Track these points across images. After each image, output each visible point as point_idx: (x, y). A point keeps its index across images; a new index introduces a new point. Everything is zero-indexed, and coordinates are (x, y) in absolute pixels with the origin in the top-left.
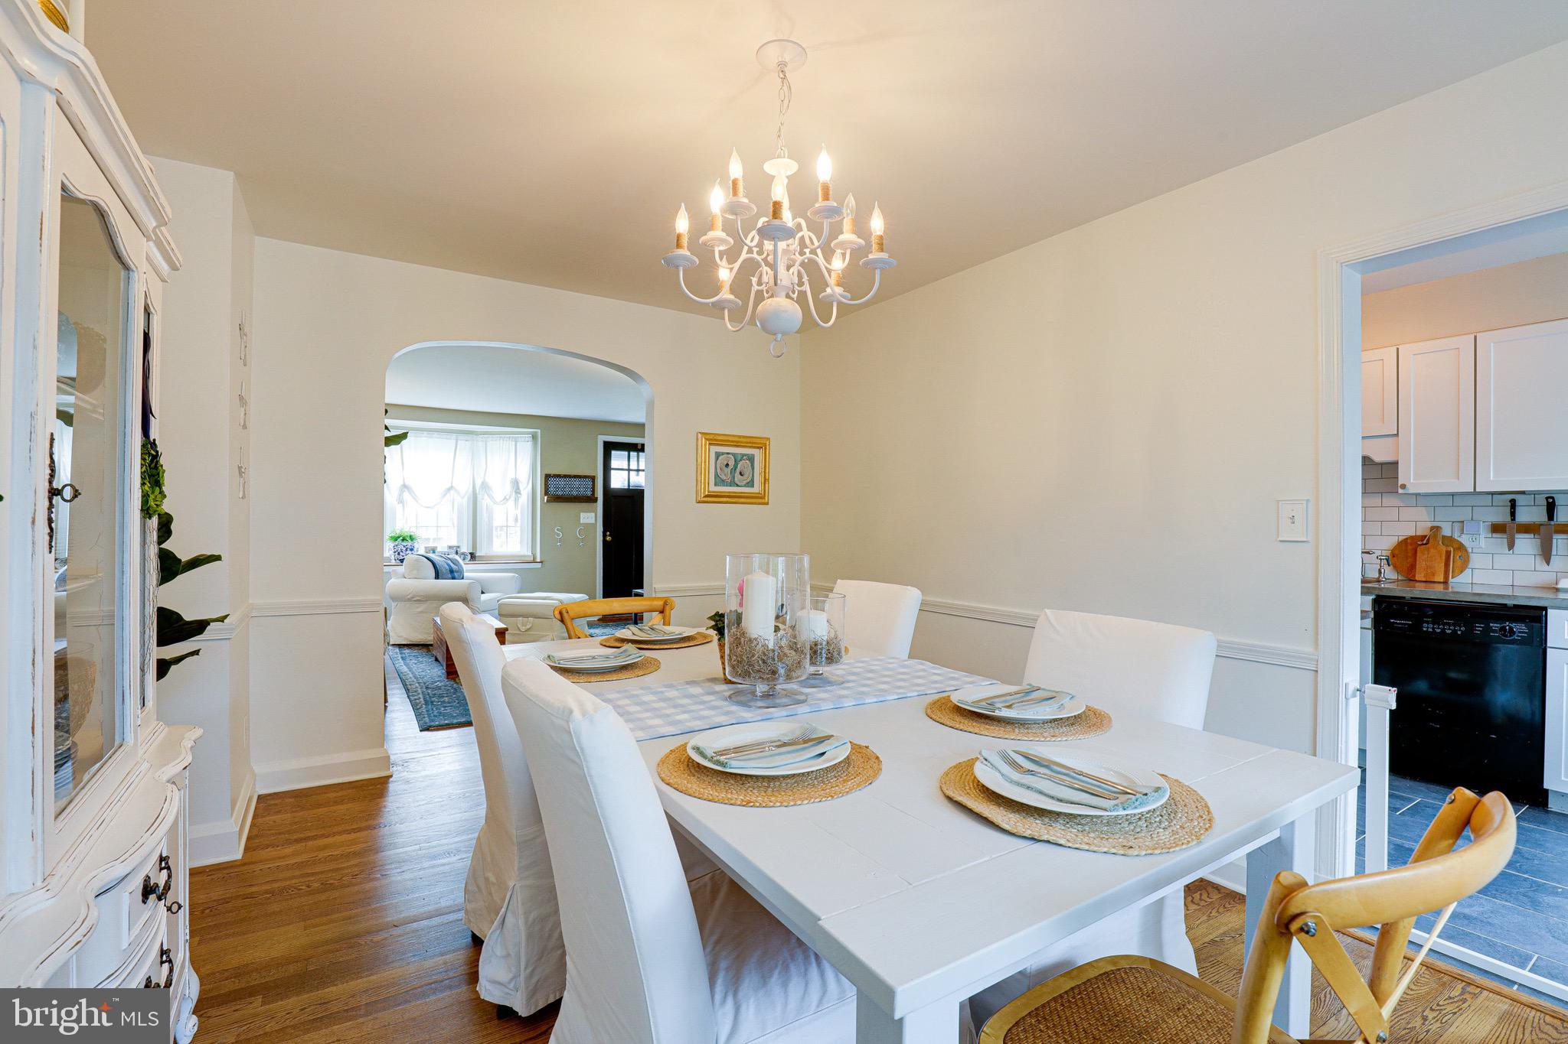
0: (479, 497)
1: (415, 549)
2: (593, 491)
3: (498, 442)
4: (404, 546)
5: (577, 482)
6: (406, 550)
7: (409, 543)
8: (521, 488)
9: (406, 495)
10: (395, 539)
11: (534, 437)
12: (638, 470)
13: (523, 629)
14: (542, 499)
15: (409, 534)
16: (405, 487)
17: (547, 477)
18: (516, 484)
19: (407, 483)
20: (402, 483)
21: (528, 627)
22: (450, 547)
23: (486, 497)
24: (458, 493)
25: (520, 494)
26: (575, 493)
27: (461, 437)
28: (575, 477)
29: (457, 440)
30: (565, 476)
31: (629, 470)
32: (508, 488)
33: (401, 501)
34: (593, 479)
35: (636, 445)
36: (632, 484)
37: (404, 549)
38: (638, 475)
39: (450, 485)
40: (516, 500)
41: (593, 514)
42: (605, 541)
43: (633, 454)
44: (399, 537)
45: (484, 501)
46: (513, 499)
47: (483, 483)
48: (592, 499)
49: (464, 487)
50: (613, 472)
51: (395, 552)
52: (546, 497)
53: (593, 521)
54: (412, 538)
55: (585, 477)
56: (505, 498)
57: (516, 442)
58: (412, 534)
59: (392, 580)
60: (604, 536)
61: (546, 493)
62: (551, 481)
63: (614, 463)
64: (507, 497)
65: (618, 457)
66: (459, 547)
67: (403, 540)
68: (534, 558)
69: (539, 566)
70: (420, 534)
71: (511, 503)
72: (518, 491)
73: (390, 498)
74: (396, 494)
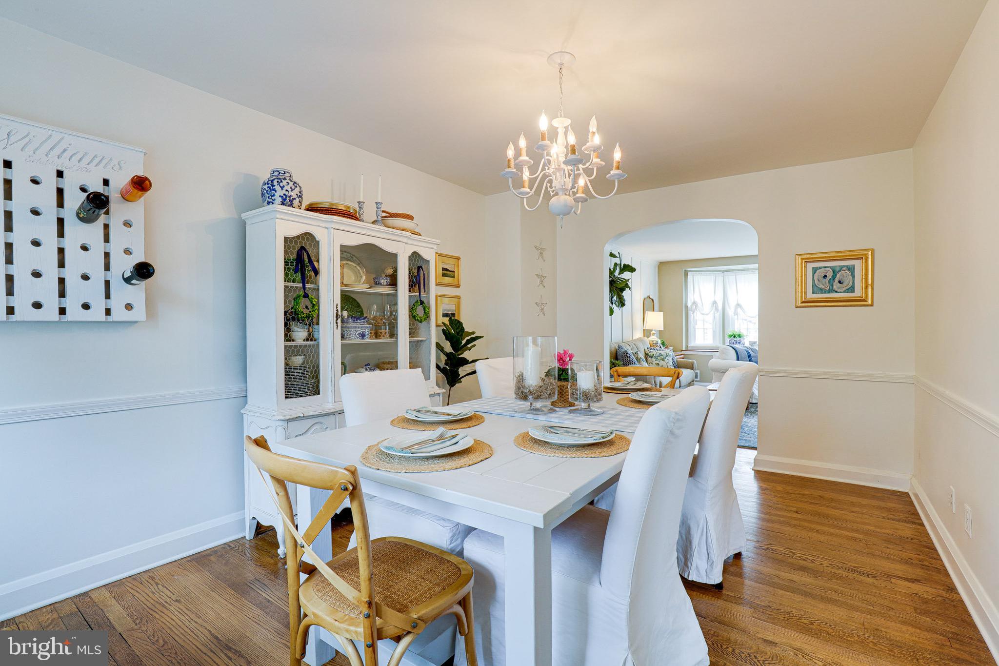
1: (741, 342)
4: (735, 340)
6: (736, 343)
7: (738, 339)
9: (739, 310)
10: (730, 336)
15: (738, 334)
16: (738, 305)
19: (739, 302)
20: (736, 303)
33: (736, 314)
44: (732, 335)
51: (730, 342)
54: (739, 336)
58: (740, 333)
67: (735, 337)
70: (743, 332)
73: (730, 312)
74: (733, 310)
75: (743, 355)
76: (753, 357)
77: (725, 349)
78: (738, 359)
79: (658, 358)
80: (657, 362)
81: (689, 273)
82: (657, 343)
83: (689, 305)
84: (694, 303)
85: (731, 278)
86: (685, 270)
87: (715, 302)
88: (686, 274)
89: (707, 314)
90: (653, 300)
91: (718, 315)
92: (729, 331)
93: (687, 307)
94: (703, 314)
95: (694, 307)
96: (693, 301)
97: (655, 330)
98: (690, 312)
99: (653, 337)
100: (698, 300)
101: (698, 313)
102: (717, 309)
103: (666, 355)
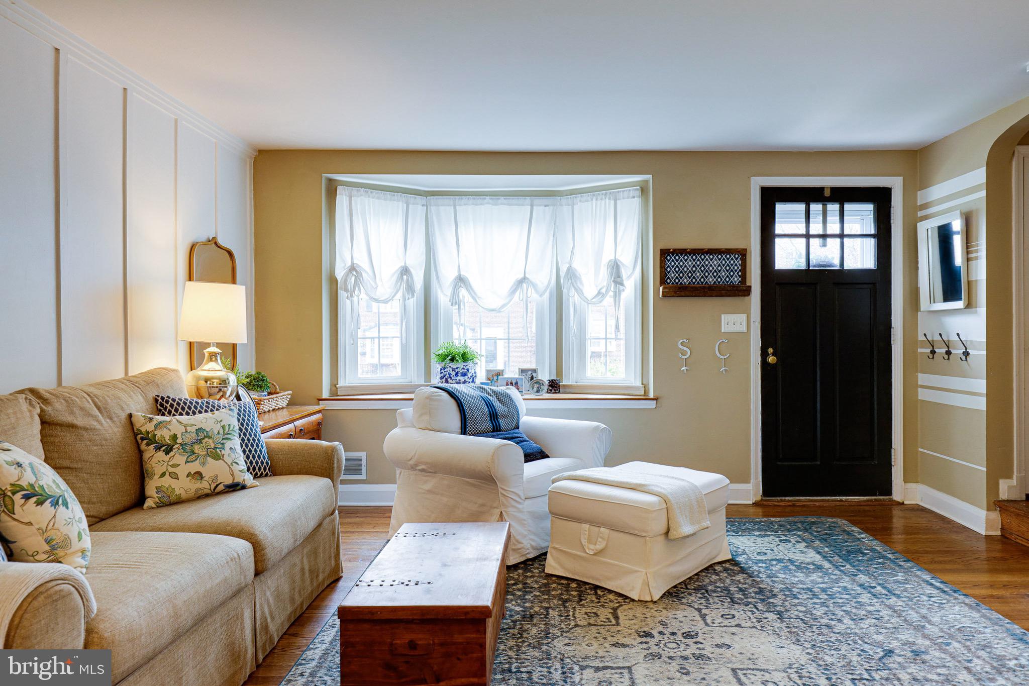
0: (565, 291)
1: (470, 375)
2: (744, 277)
3: (589, 203)
4: (454, 370)
5: (714, 262)
6: (457, 375)
7: (460, 365)
8: (624, 273)
9: (463, 292)
10: (443, 358)
11: (644, 190)
12: (824, 236)
13: (591, 549)
14: (656, 292)
15: (461, 351)
16: (461, 280)
17: (665, 254)
18: (615, 269)
19: (462, 273)
20: (455, 274)
21: (599, 547)
22: (523, 371)
23: (573, 291)
24: (534, 286)
25: (622, 284)
26: (711, 280)
27: (537, 201)
28: (711, 252)
29: (532, 206)
30: (694, 252)
31: (808, 236)
32: (604, 274)
33: (456, 301)
34: (743, 254)
35: (822, 189)
36: (814, 260)
37: (453, 373)
38: (824, 245)
39: (522, 276)
40: (617, 295)
41: (744, 316)
42: (764, 363)
43: (816, 208)
44: (448, 355)
45: (572, 298)
46: (611, 293)
47: (569, 269)
48: (742, 290)
49: (543, 278)
50: (778, 242)
51: (441, 378)
52: (661, 288)
53: (744, 329)
54: (465, 357)
55: (728, 251)
56: (599, 293)
57: (615, 201)
58: (466, 350)
59: (396, 431)
60: (764, 354)
61: (663, 281)
62: (671, 261)
63: (780, 227)
64: (604, 291)
65: (790, 215)
66: (535, 371)
67: (452, 360)
68: (646, 392)
69: (652, 404)
70: (473, 347)
71: (609, 300)
72: (617, 279)
73: (442, 297)
74: (449, 292)
75: (477, 414)
76: (504, 416)
77: (430, 398)
78: (464, 431)
80: (195, 467)
81: (340, 189)
82: (224, 382)
83: (340, 274)
84: (353, 269)
85: (443, 210)
86: (330, 180)
87: (405, 271)
88: (332, 190)
89: (386, 302)
90: (230, 254)
91: (414, 303)
92: (440, 345)
93: (333, 281)
94: (376, 300)
95: (353, 278)
96: (349, 264)
97: (218, 345)
98: (342, 294)
99: (212, 365)
100: (362, 261)
101: (363, 295)
102: (410, 289)
103: (221, 432)
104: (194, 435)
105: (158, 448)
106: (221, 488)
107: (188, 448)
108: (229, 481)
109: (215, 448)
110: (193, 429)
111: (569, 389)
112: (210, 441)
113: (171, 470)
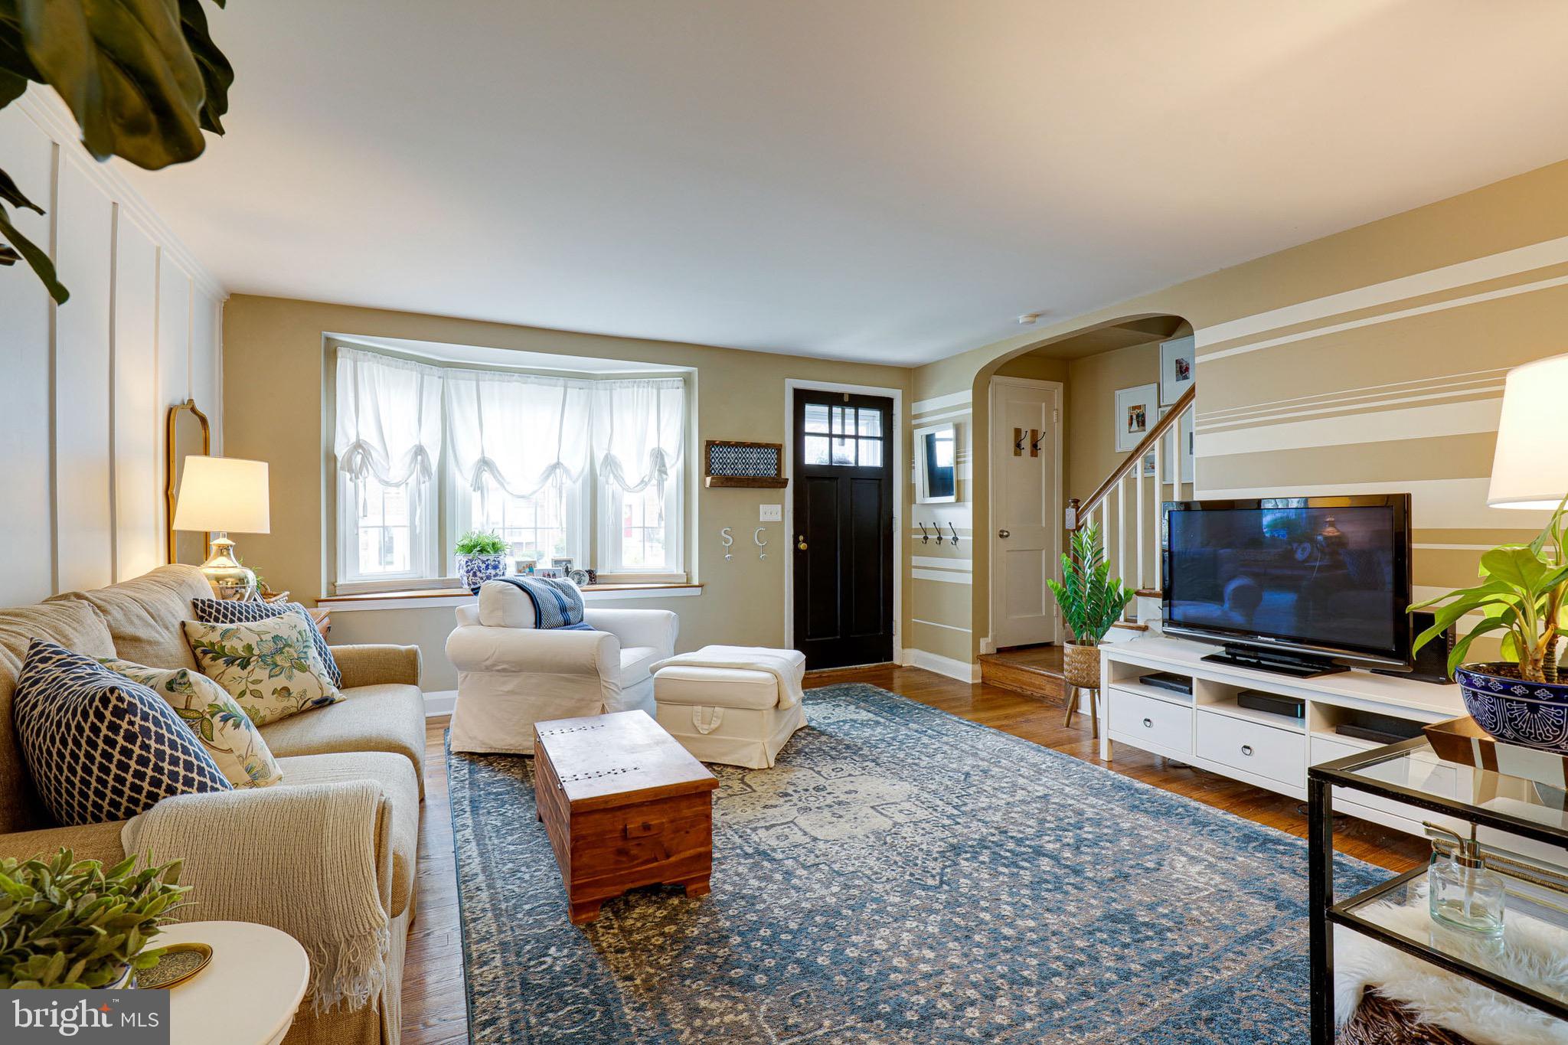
0: (601, 480)
1: (501, 567)
2: (779, 470)
3: (630, 390)
4: (483, 562)
5: (754, 455)
6: (487, 568)
7: (491, 558)
8: (668, 462)
9: (486, 476)
10: (468, 549)
11: (687, 380)
12: (843, 437)
13: (704, 729)
14: (702, 482)
15: (490, 541)
16: (485, 463)
17: (710, 445)
18: (659, 456)
19: (487, 455)
20: (478, 456)
21: (714, 726)
22: (557, 562)
23: (611, 478)
24: (567, 471)
25: (666, 473)
26: (751, 472)
27: (571, 382)
28: (752, 445)
29: (566, 388)
30: (738, 445)
31: (830, 436)
32: (647, 464)
33: (478, 487)
34: (779, 449)
35: (842, 395)
36: (835, 457)
37: (484, 566)
38: (843, 444)
39: (555, 461)
40: (660, 484)
41: (780, 506)
42: (796, 550)
43: (837, 410)
44: (475, 546)
45: (609, 487)
46: (654, 482)
47: (606, 457)
48: (779, 483)
49: (577, 463)
50: (807, 439)
51: (468, 572)
52: (709, 479)
53: (779, 518)
54: (496, 548)
55: (767, 446)
56: (642, 481)
57: (659, 390)
58: (496, 540)
59: (459, 631)
60: (796, 542)
61: (708, 473)
62: (716, 453)
63: (809, 427)
64: (646, 479)
65: (815, 414)
66: (569, 561)
67: (481, 551)
68: (689, 579)
69: (698, 591)
70: (507, 539)
71: (652, 490)
72: (663, 471)
73: (461, 481)
74: (470, 475)
75: (548, 607)
77: (502, 592)
79: (278, 659)
80: (280, 682)
81: (342, 353)
82: (242, 581)
83: (341, 451)
84: (359, 446)
85: (464, 386)
86: (328, 339)
87: (420, 451)
88: (331, 352)
89: (397, 485)
90: (203, 421)
91: (428, 488)
92: (458, 537)
93: (332, 458)
94: (387, 483)
95: (359, 458)
96: (353, 440)
97: (230, 536)
98: (344, 477)
99: (222, 560)
100: (369, 436)
101: (371, 481)
102: (425, 470)
103: (300, 639)
104: (272, 644)
105: (230, 662)
106: (309, 704)
107: (269, 660)
108: (317, 697)
109: (299, 658)
110: (267, 637)
111: (607, 580)
112: (291, 650)
113: (252, 687)
